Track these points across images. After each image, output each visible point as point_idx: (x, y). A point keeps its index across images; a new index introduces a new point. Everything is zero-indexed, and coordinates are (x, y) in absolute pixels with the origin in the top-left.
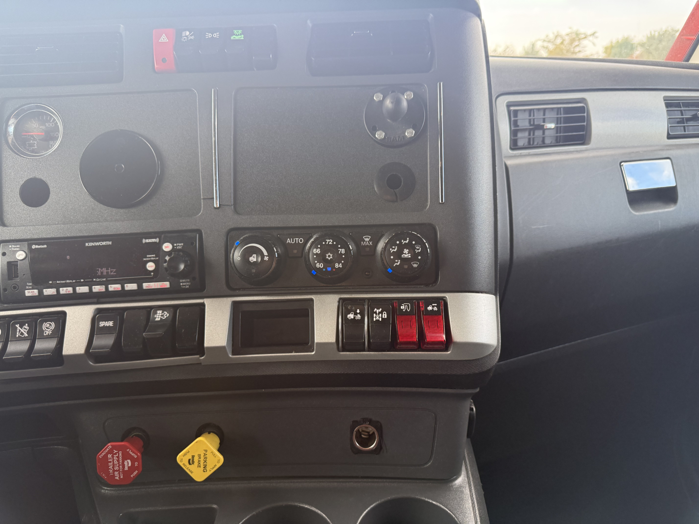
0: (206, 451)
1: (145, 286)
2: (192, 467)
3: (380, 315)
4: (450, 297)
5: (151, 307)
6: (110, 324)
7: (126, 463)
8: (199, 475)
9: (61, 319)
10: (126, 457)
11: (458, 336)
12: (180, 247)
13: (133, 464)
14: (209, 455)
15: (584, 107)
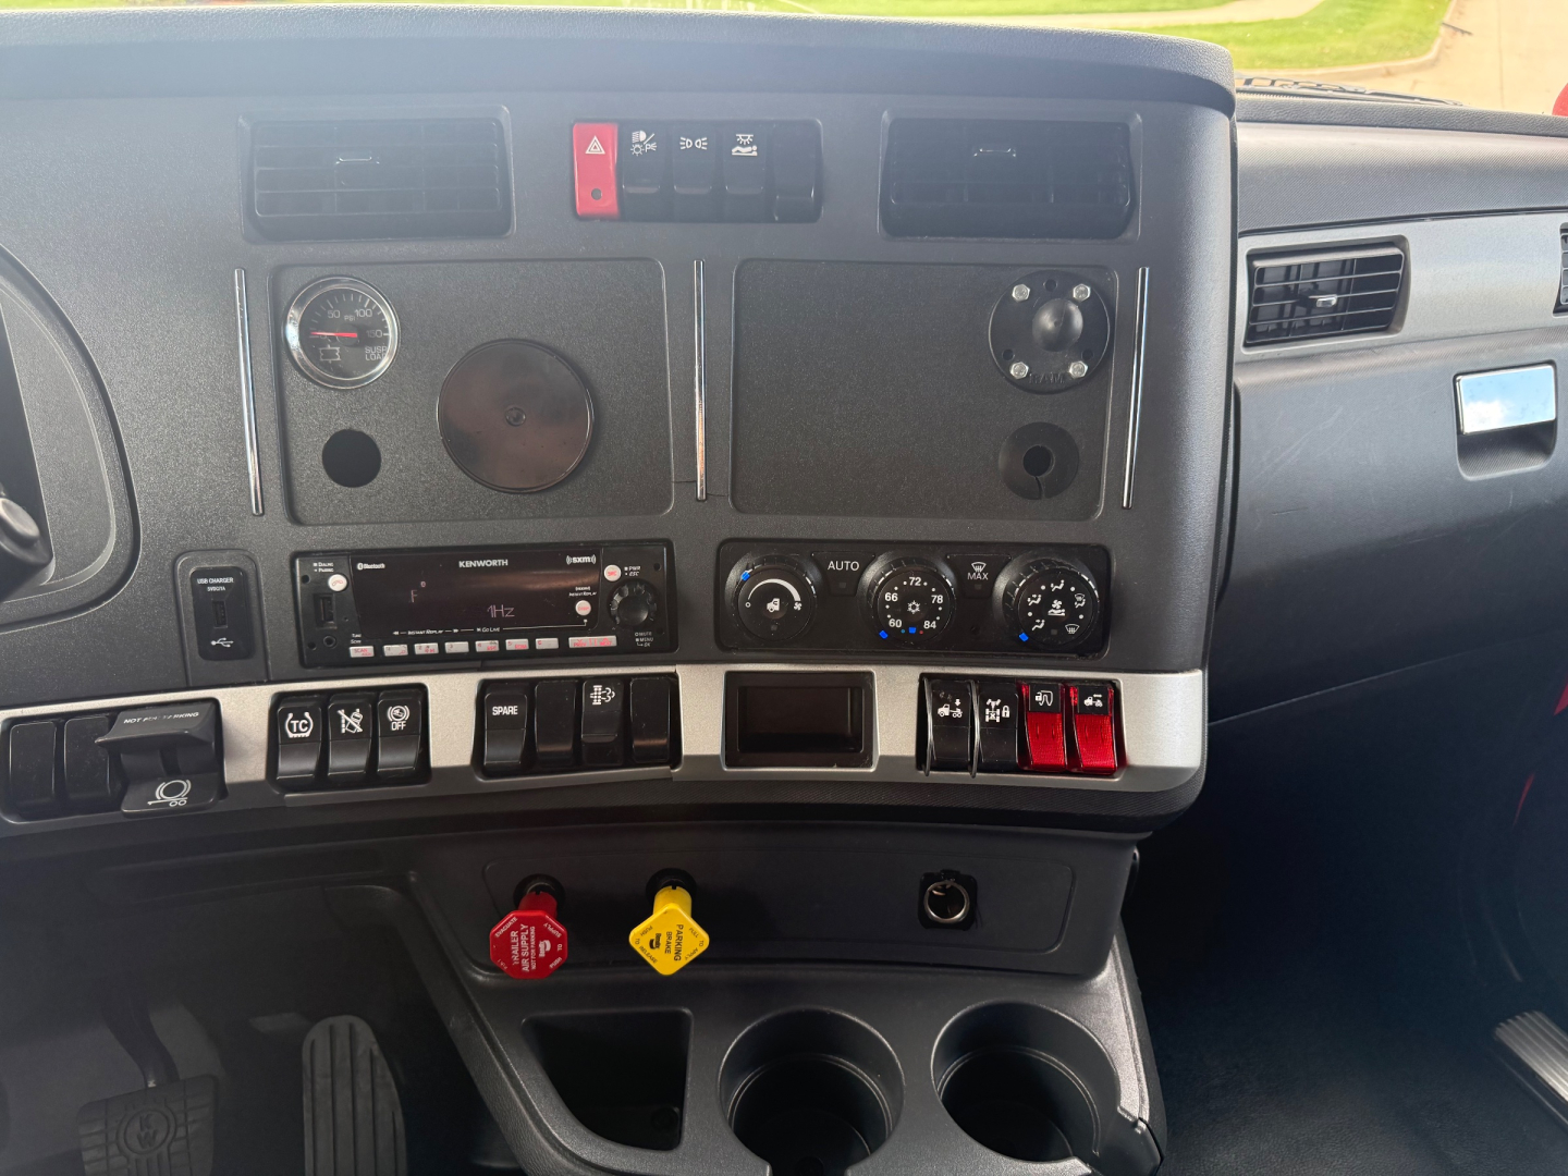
0: (681, 927)
1: (574, 642)
2: (654, 953)
3: (997, 712)
4: (1124, 681)
5: (581, 679)
6: (512, 710)
7: (541, 945)
8: (666, 964)
9: (417, 699)
10: (542, 935)
11: (1137, 755)
12: (635, 574)
13: (554, 946)
14: (686, 934)
15: (1400, 255)
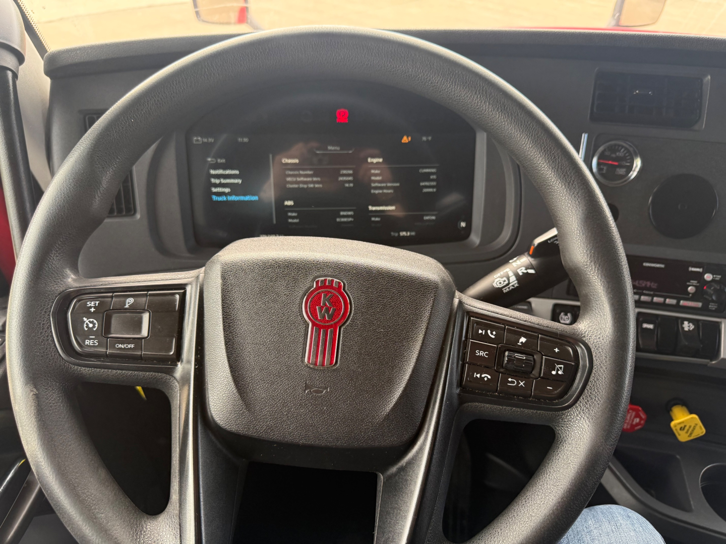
0: (696, 424)
1: (682, 303)
2: (681, 432)
6: (651, 326)
7: (635, 420)
8: (683, 437)
10: (637, 416)
12: (718, 279)
13: (640, 421)
14: (697, 428)
